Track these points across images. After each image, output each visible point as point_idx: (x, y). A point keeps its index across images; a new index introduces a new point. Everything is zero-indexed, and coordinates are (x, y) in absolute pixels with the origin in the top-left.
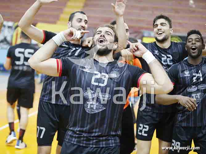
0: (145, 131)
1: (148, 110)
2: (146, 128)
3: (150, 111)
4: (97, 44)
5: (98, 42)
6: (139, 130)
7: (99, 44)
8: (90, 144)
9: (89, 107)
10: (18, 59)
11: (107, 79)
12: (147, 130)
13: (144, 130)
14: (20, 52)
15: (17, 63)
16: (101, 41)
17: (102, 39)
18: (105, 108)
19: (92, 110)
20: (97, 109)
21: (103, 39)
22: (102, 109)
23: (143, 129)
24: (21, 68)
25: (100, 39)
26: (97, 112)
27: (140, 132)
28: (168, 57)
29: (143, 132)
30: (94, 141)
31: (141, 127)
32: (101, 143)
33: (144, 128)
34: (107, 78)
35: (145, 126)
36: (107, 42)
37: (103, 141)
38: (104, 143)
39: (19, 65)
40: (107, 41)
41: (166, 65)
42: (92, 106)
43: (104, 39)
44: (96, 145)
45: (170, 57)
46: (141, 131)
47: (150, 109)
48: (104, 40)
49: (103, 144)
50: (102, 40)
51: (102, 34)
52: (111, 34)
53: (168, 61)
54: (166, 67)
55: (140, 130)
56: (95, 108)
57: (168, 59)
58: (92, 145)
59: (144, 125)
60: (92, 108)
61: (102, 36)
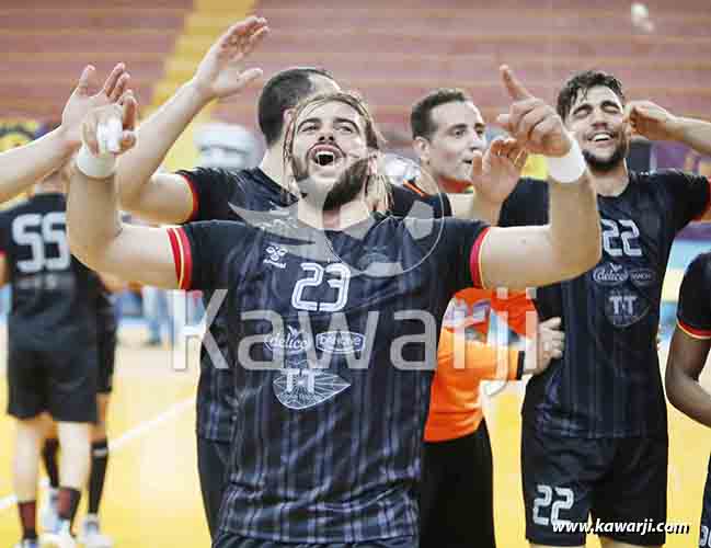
0: (560, 510)
1: (564, 433)
2: (564, 498)
3: (571, 435)
4: (311, 168)
5: (312, 162)
6: (536, 510)
7: (317, 169)
8: (306, 534)
9: (290, 388)
10: (27, 252)
11: (348, 282)
12: (568, 504)
13: (559, 505)
14: (28, 229)
15: (24, 266)
16: (325, 160)
17: (325, 150)
18: (347, 385)
19: (302, 396)
20: (320, 391)
21: (330, 150)
22: (337, 388)
23: (552, 502)
24: (37, 283)
25: (320, 150)
26: (320, 401)
27: (539, 515)
28: (622, 229)
29: (555, 515)
30: (322, 520)
31: (543, 496)
32: (348, 527)
33: (556, 497)
34: (345, 279)
35: (561, 492)
36: (345, 161)
37: (353, 517)
38: (358, 525)
39: (31, 275)
40: (345, 155)
41: (619, 257)
42: (301, 383)
43: (335, 148)
44: (327, 535)
45: (630, 229)
46: (546, 512)
47: (574, 426)
48: (335, 152)
49: (353, 532)
50: (327, 153)
51: (326, 130)
52: (354, 124)
53: (626, 244)
54: (620, 267)
55: (541, 508)
56: (311, 390)
57: (625, 236)
58: (316, 535)
59: (557, 489)
60: (300, 391)
61: (327, 138)
